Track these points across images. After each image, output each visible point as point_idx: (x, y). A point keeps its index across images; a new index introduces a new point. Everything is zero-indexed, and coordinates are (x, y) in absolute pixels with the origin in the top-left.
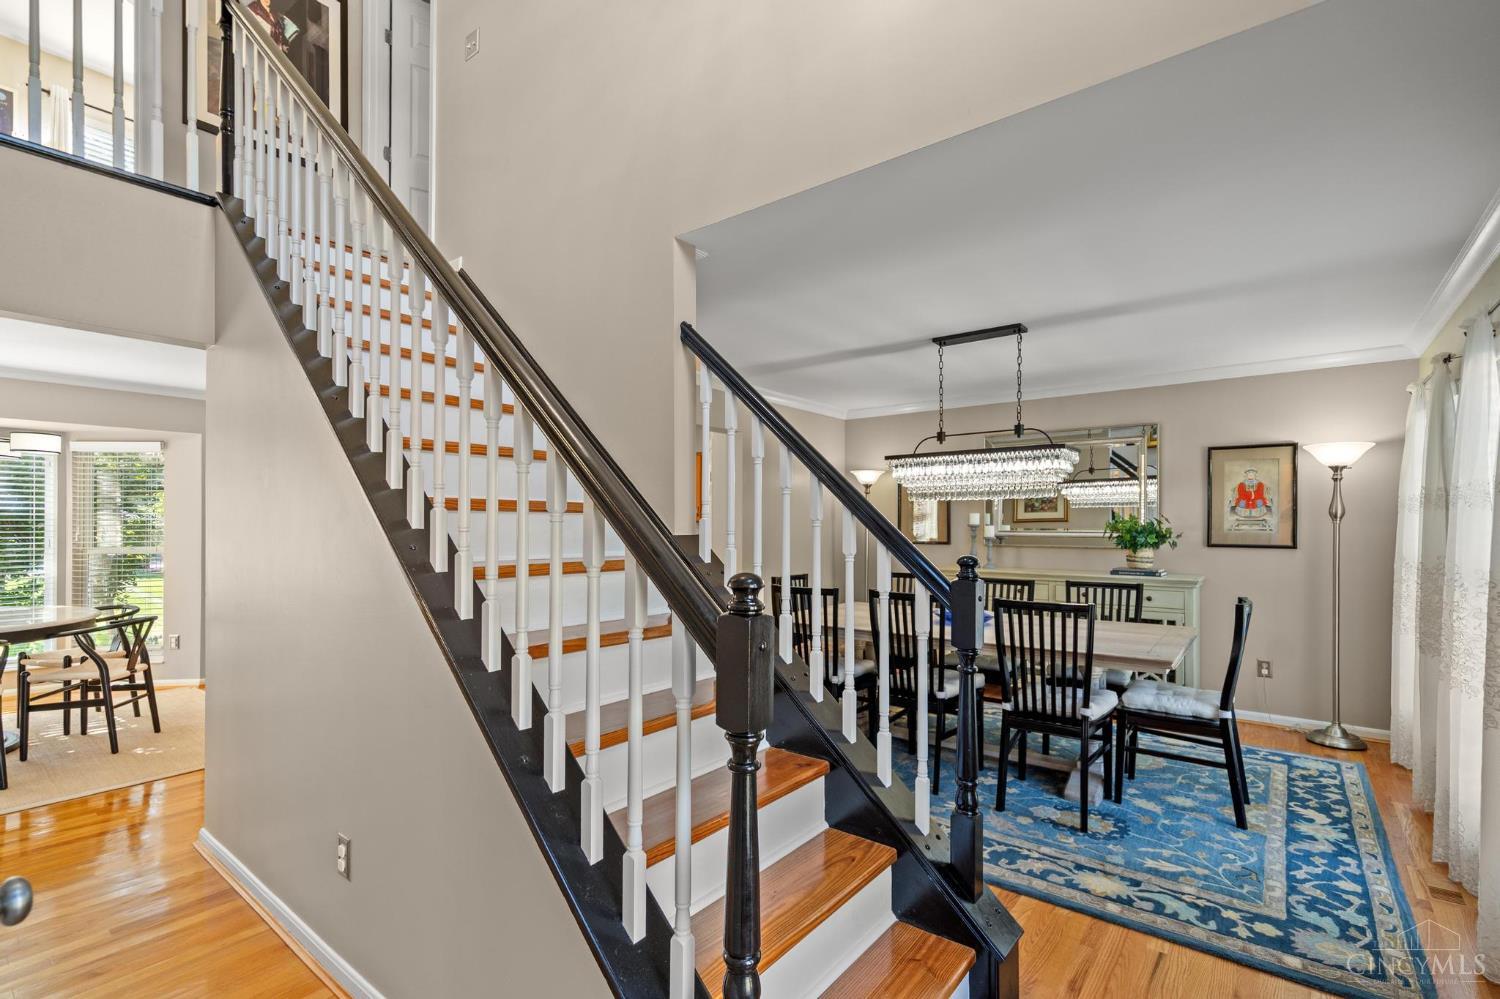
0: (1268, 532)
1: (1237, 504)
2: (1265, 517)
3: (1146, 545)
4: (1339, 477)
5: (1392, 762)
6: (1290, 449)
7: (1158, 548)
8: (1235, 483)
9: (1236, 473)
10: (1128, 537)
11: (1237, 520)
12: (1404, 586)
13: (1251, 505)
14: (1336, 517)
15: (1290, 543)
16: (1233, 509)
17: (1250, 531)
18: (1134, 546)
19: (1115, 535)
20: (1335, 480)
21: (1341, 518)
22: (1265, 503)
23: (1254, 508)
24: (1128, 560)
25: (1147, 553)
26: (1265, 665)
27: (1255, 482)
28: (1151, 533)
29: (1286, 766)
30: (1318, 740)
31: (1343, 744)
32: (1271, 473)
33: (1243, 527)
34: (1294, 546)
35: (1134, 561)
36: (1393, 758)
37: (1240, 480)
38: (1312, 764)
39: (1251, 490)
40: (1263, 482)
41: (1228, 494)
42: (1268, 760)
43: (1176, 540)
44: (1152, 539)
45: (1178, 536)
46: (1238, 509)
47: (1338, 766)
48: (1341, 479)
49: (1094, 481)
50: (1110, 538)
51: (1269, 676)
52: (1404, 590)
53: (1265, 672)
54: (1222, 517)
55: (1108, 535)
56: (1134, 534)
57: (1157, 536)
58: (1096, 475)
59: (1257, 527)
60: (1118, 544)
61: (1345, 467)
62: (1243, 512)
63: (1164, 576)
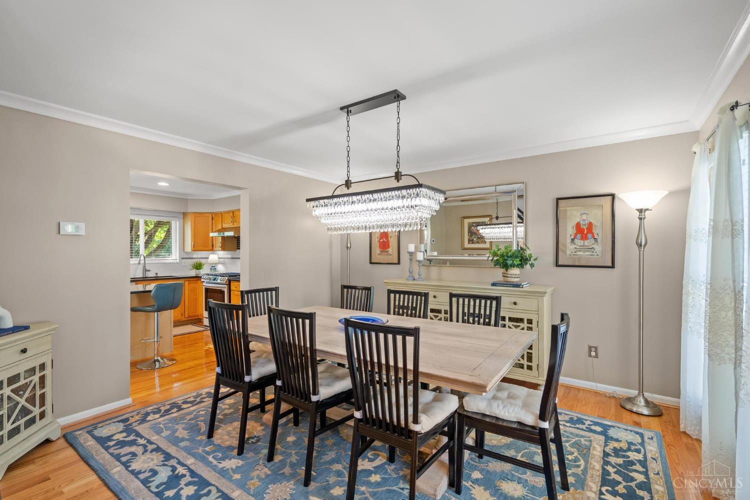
0: (596, 256)
1: (575, 237)
2: (593, 246)
3: (513, 266)
4: (643, 217)
5: (681, 430)
6: (610, 198)
7: (523, 267)
8: (574, 223)
9: (574, 215)
10: (501, 260)
11: (576, 248)
12: (691, 298)
13: (584, 238)
14: (641, 245)
15: (610, 264)
16: (573, 240)
17: (585, 256)
18: (506, 266)
19: (495, 258)
20: (641, 219)
21: (645, 246)
22: (593, 237)
23: (586, 240)
24: (503, 276)
25: (515, 271)
26: (593, 349)
27: (587, 222)
28: (516, 257)
29: (602, 438)
30: (628, 406)
31: (646, 411)
32: (597, 215)
33: (579, 253)
34: (613, 266)
35: (507, 277)
36: (682, 428)
37: (578, 220)
38: (623, 435)
39: (584, 227)
40: (592, 222)
41: (569, 230)
42: (591, 431)
43: (533, 262)
44: (517, 262)
45: (535, 259)
46: (576, 240)
47: (642, 435)
48: (644, 218)
49: (498, 224)
50: (492, 260)
51: (596, 356)
52: (691, 300)
53: (593, 354)
54: (565, 246)
55: (491, 258)
56: (506, 258)
57: (522, 259)
58: (499, 221)
59: (588, 253)
60: (495, 265)
61: (647, 210)
62: (579, 242)
63: (526, 288)
